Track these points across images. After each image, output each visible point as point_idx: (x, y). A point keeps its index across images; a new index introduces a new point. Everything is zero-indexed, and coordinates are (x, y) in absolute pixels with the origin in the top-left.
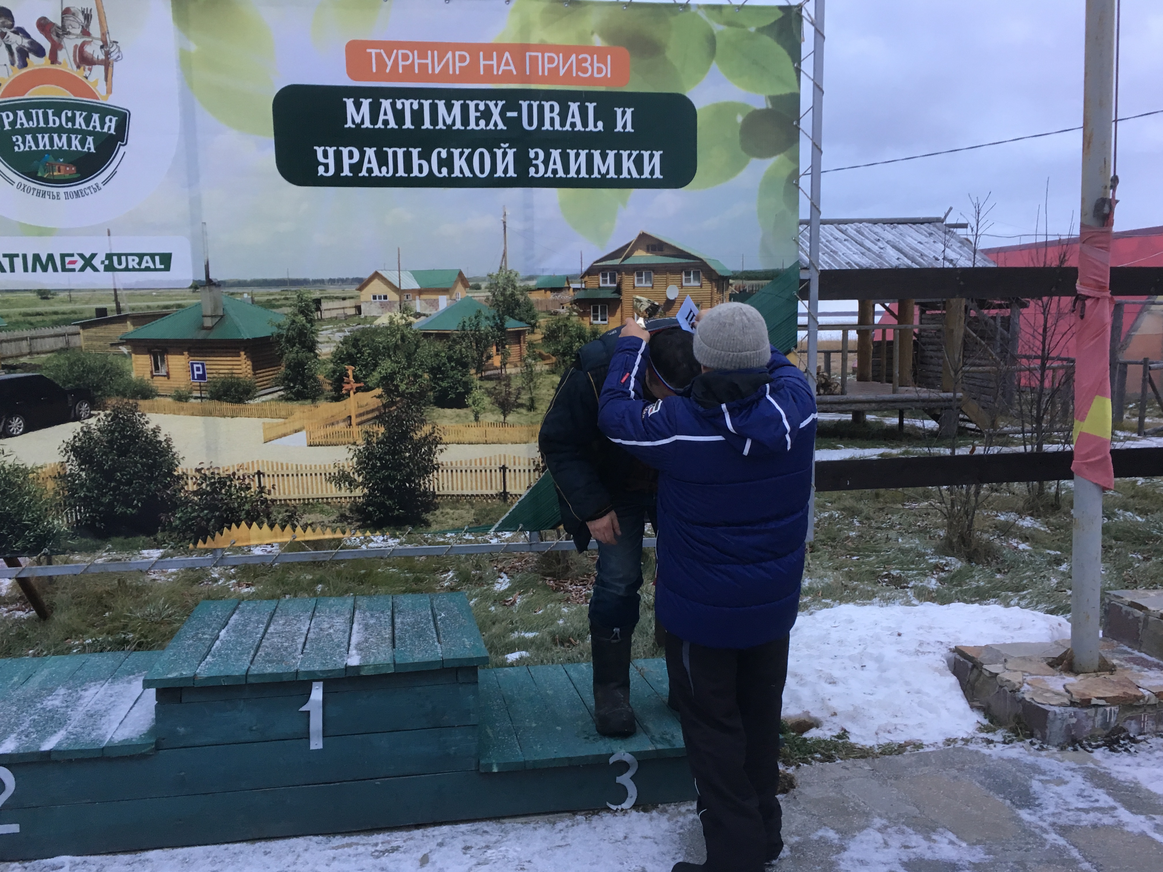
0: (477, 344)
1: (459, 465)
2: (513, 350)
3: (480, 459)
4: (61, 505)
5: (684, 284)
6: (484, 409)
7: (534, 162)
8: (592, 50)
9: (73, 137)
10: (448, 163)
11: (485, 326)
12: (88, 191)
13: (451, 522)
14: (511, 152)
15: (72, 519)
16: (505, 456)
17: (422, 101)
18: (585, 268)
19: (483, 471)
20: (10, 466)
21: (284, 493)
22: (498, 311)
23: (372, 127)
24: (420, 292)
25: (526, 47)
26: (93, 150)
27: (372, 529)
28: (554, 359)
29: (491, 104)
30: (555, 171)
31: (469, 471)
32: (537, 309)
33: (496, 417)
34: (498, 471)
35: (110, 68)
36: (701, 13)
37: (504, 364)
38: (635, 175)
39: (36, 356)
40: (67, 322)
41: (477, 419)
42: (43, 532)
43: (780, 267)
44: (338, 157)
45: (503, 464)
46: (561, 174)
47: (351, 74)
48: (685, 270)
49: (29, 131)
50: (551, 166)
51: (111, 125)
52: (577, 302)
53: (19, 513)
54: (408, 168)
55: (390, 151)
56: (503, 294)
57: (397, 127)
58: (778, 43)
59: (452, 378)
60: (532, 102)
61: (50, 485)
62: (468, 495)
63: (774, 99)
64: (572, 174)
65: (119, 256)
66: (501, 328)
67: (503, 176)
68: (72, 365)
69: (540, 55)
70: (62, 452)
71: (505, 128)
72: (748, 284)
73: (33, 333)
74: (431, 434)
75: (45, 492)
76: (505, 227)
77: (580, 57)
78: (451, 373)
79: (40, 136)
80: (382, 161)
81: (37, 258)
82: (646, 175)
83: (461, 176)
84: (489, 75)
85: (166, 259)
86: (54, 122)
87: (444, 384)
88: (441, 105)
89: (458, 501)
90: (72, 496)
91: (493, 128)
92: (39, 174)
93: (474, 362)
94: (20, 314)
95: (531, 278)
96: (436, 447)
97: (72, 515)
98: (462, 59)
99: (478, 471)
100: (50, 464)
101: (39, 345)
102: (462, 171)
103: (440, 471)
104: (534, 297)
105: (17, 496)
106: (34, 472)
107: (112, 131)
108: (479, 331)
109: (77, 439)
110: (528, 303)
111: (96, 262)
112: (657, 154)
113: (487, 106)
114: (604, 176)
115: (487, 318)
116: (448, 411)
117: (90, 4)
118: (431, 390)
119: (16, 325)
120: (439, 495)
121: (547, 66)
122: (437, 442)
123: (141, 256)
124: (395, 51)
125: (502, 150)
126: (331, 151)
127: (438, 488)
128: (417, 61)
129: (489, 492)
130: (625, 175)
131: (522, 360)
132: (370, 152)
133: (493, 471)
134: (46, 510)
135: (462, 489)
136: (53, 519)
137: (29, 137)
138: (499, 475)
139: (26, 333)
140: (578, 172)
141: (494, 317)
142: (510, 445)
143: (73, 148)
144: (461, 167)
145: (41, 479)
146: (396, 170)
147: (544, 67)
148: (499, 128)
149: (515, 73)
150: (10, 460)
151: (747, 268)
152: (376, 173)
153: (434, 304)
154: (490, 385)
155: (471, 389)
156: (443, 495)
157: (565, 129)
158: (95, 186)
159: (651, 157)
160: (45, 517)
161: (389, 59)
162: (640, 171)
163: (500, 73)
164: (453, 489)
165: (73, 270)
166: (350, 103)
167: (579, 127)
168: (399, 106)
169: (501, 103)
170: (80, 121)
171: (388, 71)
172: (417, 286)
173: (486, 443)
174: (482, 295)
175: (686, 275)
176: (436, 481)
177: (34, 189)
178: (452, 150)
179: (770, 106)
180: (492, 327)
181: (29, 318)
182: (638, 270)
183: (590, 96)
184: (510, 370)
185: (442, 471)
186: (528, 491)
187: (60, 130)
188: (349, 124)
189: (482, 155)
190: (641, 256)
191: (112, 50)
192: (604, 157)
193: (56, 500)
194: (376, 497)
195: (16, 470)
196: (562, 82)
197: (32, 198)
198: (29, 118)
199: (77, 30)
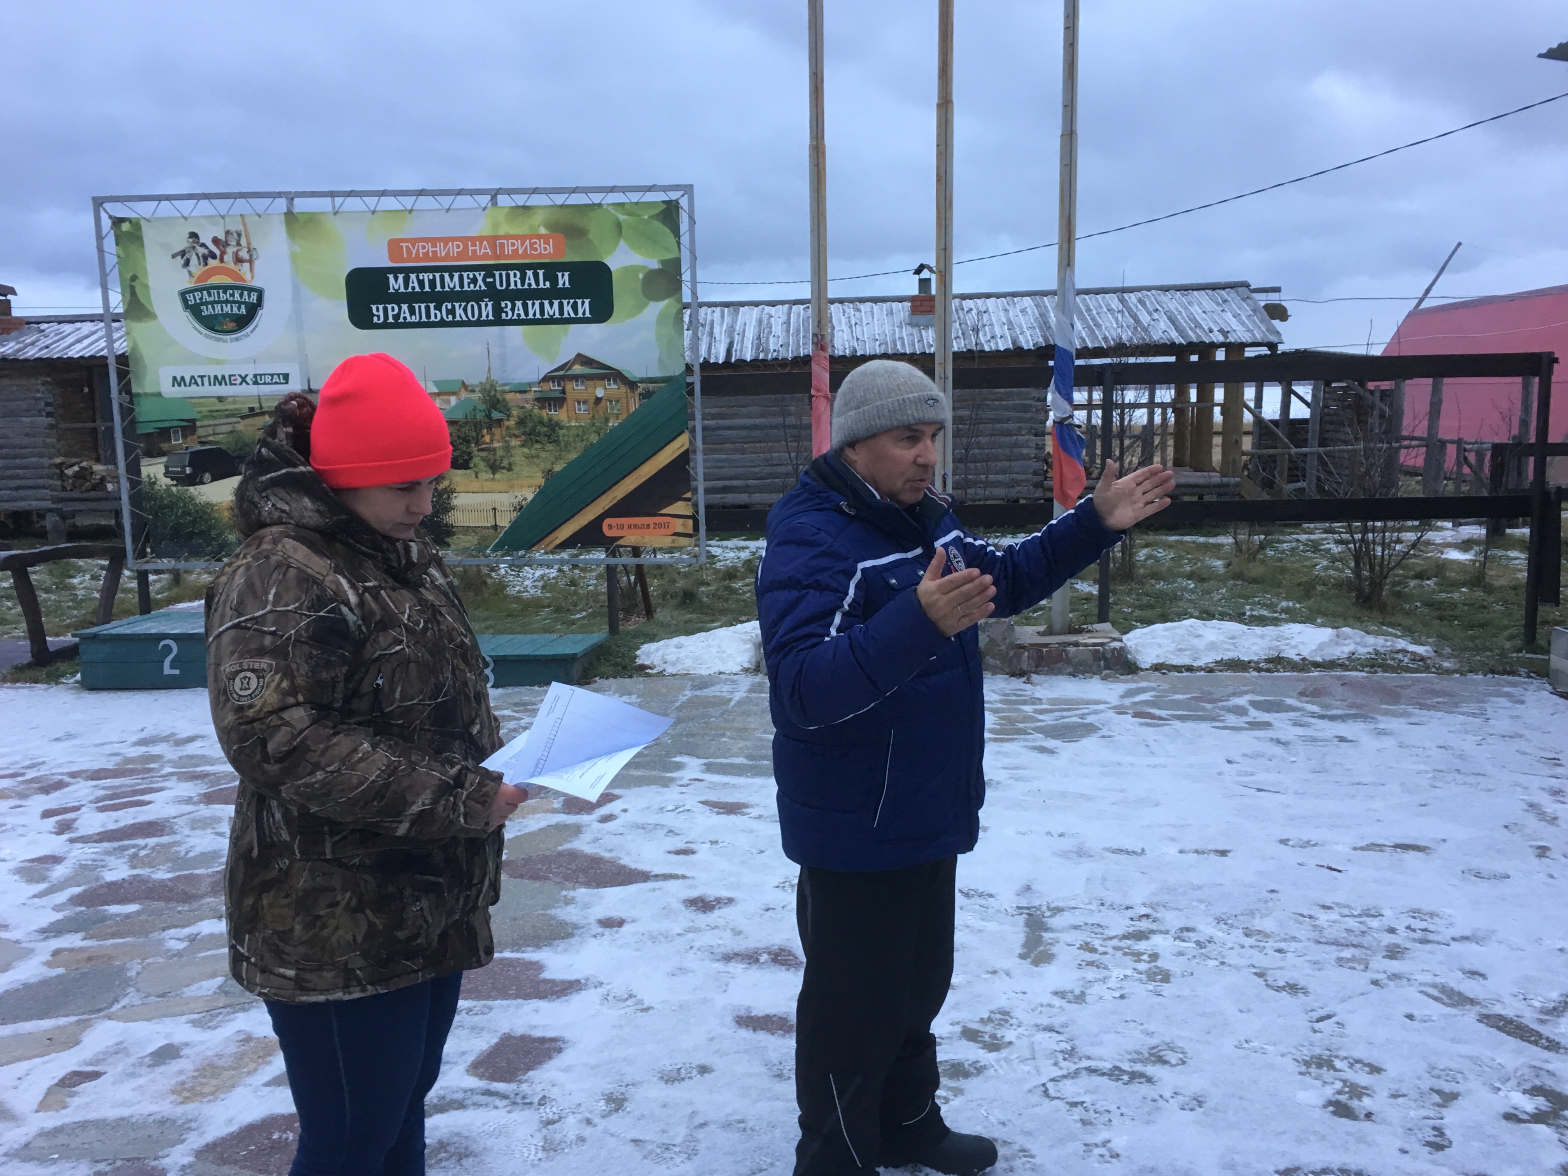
0: (475, 428)
1: (467, 507)
2: (497, 431)
3: (480, 503)
5: (608, 387)
6: (481, 470)
7: (505, 310)
8: (539, 237)
9: (234, 305)
10: (452, 312)
11: (480, 416)
12: (243, 337)
14: (490, 304)
16: (495, 501)
17: (434, 274)
18: (541, 377)
19: (483, 511)
20: (204, 502)
22: (487, 406)
23: (405, 291)
24: (439, 394)
25: (498, 237)
26: (244, 313)
28: (523, 437)
30: (519, 315)
31: (473, 511)
32: (510, 404)
33: (488, 476)
34: (491, 511)
35: (253, 264)
36: (610, 209)
37: (492, 441)
38: (573, 315)
39: (217, 436)
40: (233, 416)
41: (477, 476)
44: (385, 310)
45: (494, 506)
46: (523, 316)
47: (390, 260)
48: (608, 377)
49: (210, 303)
50: (516, 312)
51: (254, 297)
52: (538, 400)
53: (209, 530)
54: (428, 315)
55: (416, 306)
56: (489, 395)
57: (420, 291)
58: (664, 224)
60: (502, 272)
61: (226, 513)
62: (473, 527)
63: (663, 262)
64: (531, 316)
65: (261, 375)
66: (489, 416)
67: (486, 319)
68: (237, 441)
69: (506, 241)
71: (486, 289)
72: (651, 386)
73: (215, 422)
74: (448, 487)
75: (223, 518)
76: (489, 352)
77: (532, 241)
79: (215, 306)
80: (412, 312)
81: (216, 377)
82: (580, 315)
83: (461, 320)
84: (475, 256)
85: (286, 377)
86: (223, 297)
88: (446, 275)
89: (467, 531)
91: (479, 289)
92: (216, 328)
93: (474, 439)
94: (208, 411)
95: (506, 385)
96: (452, 495)
98: (458, 246)
99: (477, 511)
101: (218, 429)
102: (461, 317)
103: (455, 510)
104: (508, 397)
105: (208, 520)
107: (255, 302)
108: (476, 419)
110: (504, 400)
111: (248, 379)
112: (587, 301)
113: (474, 275)
114: (551, 317)
115: (479, 411)
116: (459, 472)
117: (241, 228)
119: (206, 417)
120: (455, 526)
121: (510, 248)
122: (453, 491)
123: (272, 375)
124: (418, 244)
125: (485, 303)
126: (381, 307)
127: (456, 521)
128: (431, 250)
129: (486, 525)
130: (566, 315)
131: (503, 438)
132: (405, 307)
133: (488, 511)
134: (224, 528)
136: (227, 534)
137: (210, 306)
138: (492, 513)
139: (211, 422)
140: (534, 314)
141: (486, 410)
142: (498, 493)
143: (234, 312)
144: (460, 314)
146: (421, 317)
147: (509, 250)
148: (482, 289)
149: (490, 254)
150: (203, 498)
151: (650, 375)
152: (409, 319)
153: (448, 402)
154: (484, 454)
155: (472, 457)
156: (458, 526)
157: (524, 288)
158: (248, 333)
159: (583, 303)
160: (223, 533)
161: (414, 249)
162: (576, 312)
163: (482, 254)
164: (465, 522)
165: (235, 384)
166: (391, 277)
167: (534, 286)
168: (421, 277)
169: (483, 273)
170: (237, 295)
171: (413, 256)
172: (437, 391)
173: (483, 493)
174: (476, 396)
175: (608, 381)
176: (453, 517)
177: (214, 337)
178: (454, 303)
179: (661, 267)
180: (484, 417)
181: (213, 413)
182: (576, 378)
183: (541, 266)
184: (496, 445)
185: (457, 511)
186: (510, 524)
187: (227, 302)
188: (391, 290)
189: (472, 306)
190: (578, 369)
191: (253, 254)
192: (551, 305)
195: (208, 504)
196: (521, 257)
197: (212, 342)
198: (209, 295)
199: (234, 243)
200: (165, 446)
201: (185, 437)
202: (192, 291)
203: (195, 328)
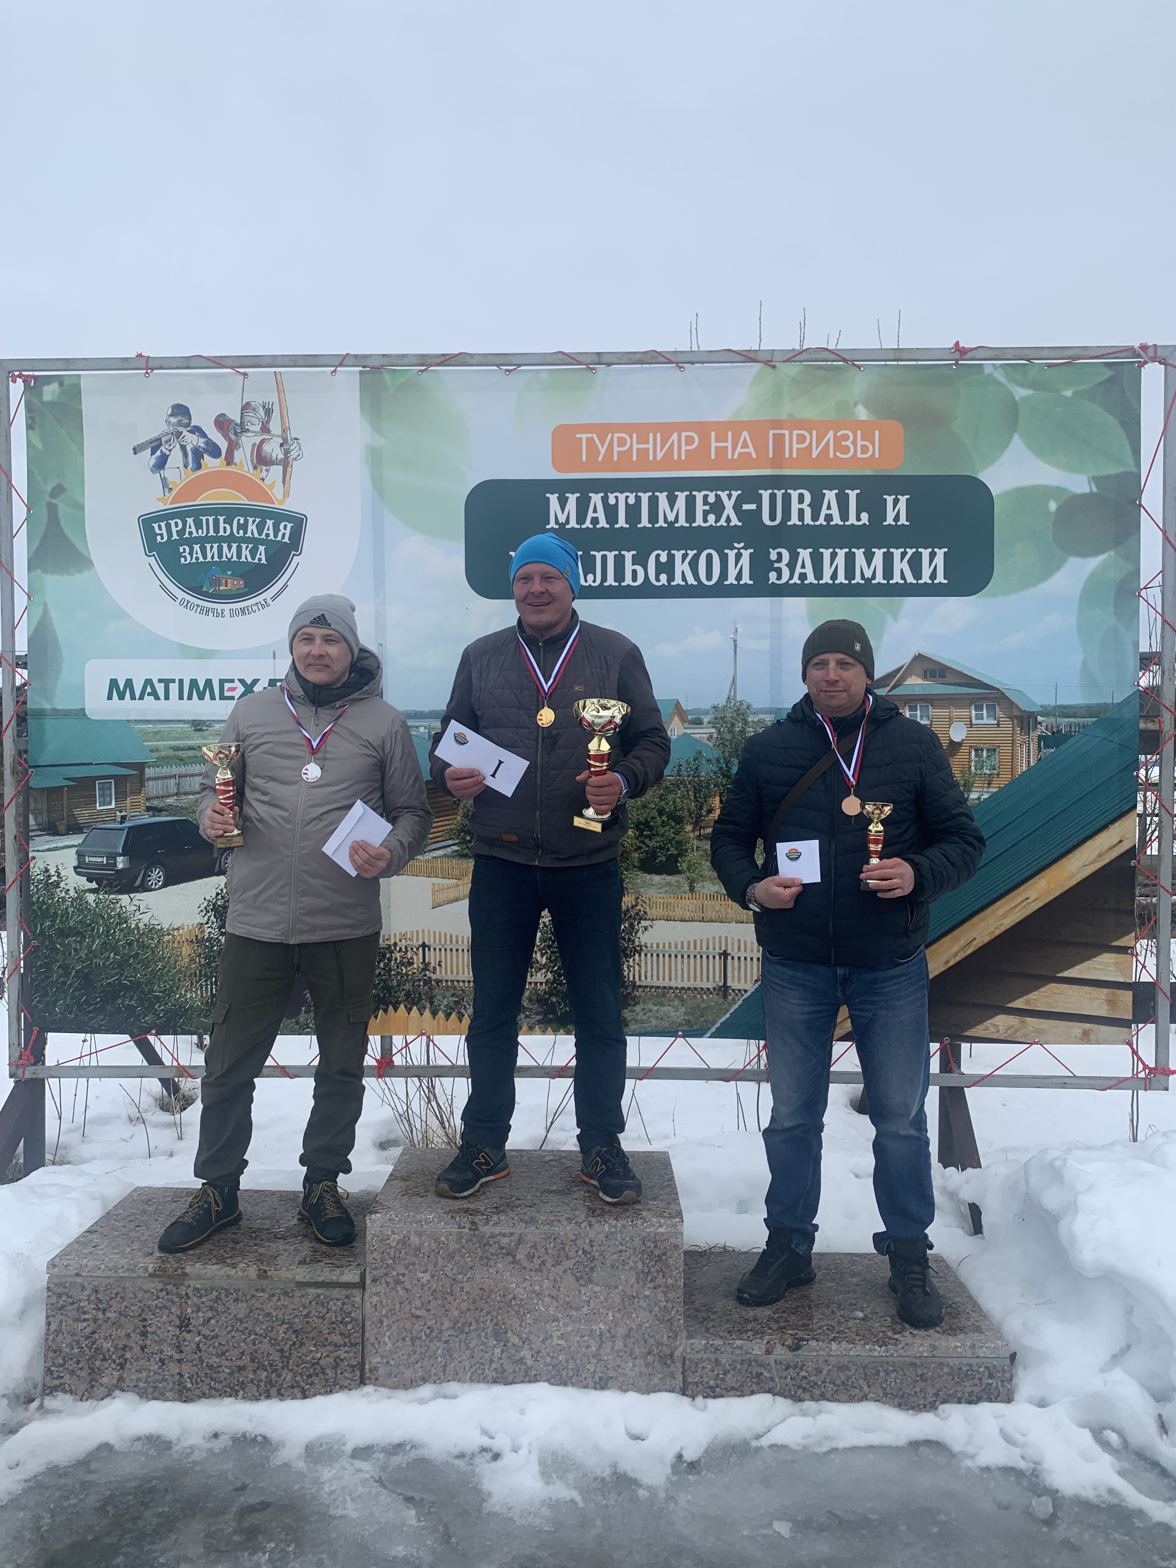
0: (695, 794)
1: (667, 948)
3: (695, 942)
4: (196, 976)
5: (974, 721)
6: (702, 876)
7: (776, 565)
8: (855, 425)
9: (244, 546)
10: (667, 568)
11: (706, 771)
12: (255, 608)
13: (654, 1022)
14: (746, 554)
15: (207, 992)
16: (726, 938)
17: (639, 494)
19: (698, 957)
20: (145, 925)
21: (452, 972)
22: (723, 752)
23: (578, 526)
25: (772, 424)
26: (264, 561)
27: (554, 1025)
29: (724, 495)
30: (803, 576)
31: (679, 956)
33: (717, 888)
34: (717, 957)
35: (289, 469)
36: (999, 377)
38: (911, 579)
39: (183, 797)
41: (692, 889)
42: (175, 1005)
43: (1109, 701)
45: (723, 948)
46: (811, 579)
47: (556, 466)
48: (976, 702)
49: (198, 540)
50: (798, 570)
51: (286, 530)
53: (150, 982)
54: (619, 574)
55: (598, 555)
56: (730, 731)
57: (608, 526)
58: (1105, 408)
59: (662, 836)
60: (775, 491)
61: (186, 950)
62: (677, 988)
63: (1100, 481)
64: (826, 579)
66: (727, 772)
67: (736, 583)
69: (787, 432)
70: (202, 911)
71: (740, 524)
72: (1065, 723)
73: (183, 770)
74: (633, 907)
75: (180, 958)
76: (736, 647)
77: (839, 434)
78: (662, 830)
79: (208, 546)
80: (589, 567)
81: (194, 683)
82: (925, 579)
83: (684, 583)
84: (722, 460)
86: (224, 529)
87: (653, 844)
88: (662, 497)
89: (664, 995)
90: (209, 964)
91: (725, 524)
92: (205, 589)
93: (690, 815)
94: (171, 748)
96: (638, 924)
97: (207, 988)
98: (690, 441)
99: (692, 957)
100: (188, 926)
101: (187, 783)
102: (684, 578)
103: (643, 954)
105: (150, 961)
106: (169, 934)
107: (286, 540)
108: (698, 776)
109: (220, 897)
112: (940, 553)
113: (718, 497)
114: (868, 581)
115: (708, 761)
116: (657, 878)
117: (274, 399)
118: (636, 850)
119: (166, 760)
120: (640, 986)
121: (795, 446)
122: (640, 917)
124: (610, 435)
125: (736, 551)
127: (640, 976)
128: (635, 446)
129: (705, 985)
130: (897, 579)
133: (711, 957)
134: (179, 979)
135: (670, 980)
136: (186, 991)
137: (197, 547)
138: (719, 963)
139: (175, 770)
140: (834, 576)
141: (718, 761)
142: (734, 924)
143: (243, 559)
144: (683, 572)
145: (176, 942)
146: (604, 578)
147: (792, 448)
148: (731, 524)
149: (754, 456)
150: (145, 919)
151: (1062, 702)
155: (686, 851)
156: (646, 987)
157: (817, 523)
158: (263, 603)
159: (932, 556)
160: (178, 988)
161: (603, 447)
162: (917, 575)
163: (736, 457)
164: (658, 979)
165: (232, 698)
166: (553, 499)
167: (837, 520)
168: (612, 501)
169: (735, 494)
170: (252, 527)
171: (600, 459)
173: (703, 921)
174: (704, 732)
175: (976, 710)
176: (637, 967)
177: (198, 605)
178: (673, 552)
179: (1095, 490)
180: (715, 773)
181: (180, 753)
182: (911, 700)
183: (852, 482)
185: (646, 955)
186: (757, 986)
187: (231, 539)
189: (709, 557)
190: (915, 683)
191: (292, 448)
192: (869, 557)
193: (191, 969)
194: (561, 984)
195: (151, 930)
196: (815, 463)
197: (194, 616)
198: (199, 526)
199: (257, 428)
200: (83, 815)
201: (121, 796)
202: (164, 517)
203: (163, 586)
